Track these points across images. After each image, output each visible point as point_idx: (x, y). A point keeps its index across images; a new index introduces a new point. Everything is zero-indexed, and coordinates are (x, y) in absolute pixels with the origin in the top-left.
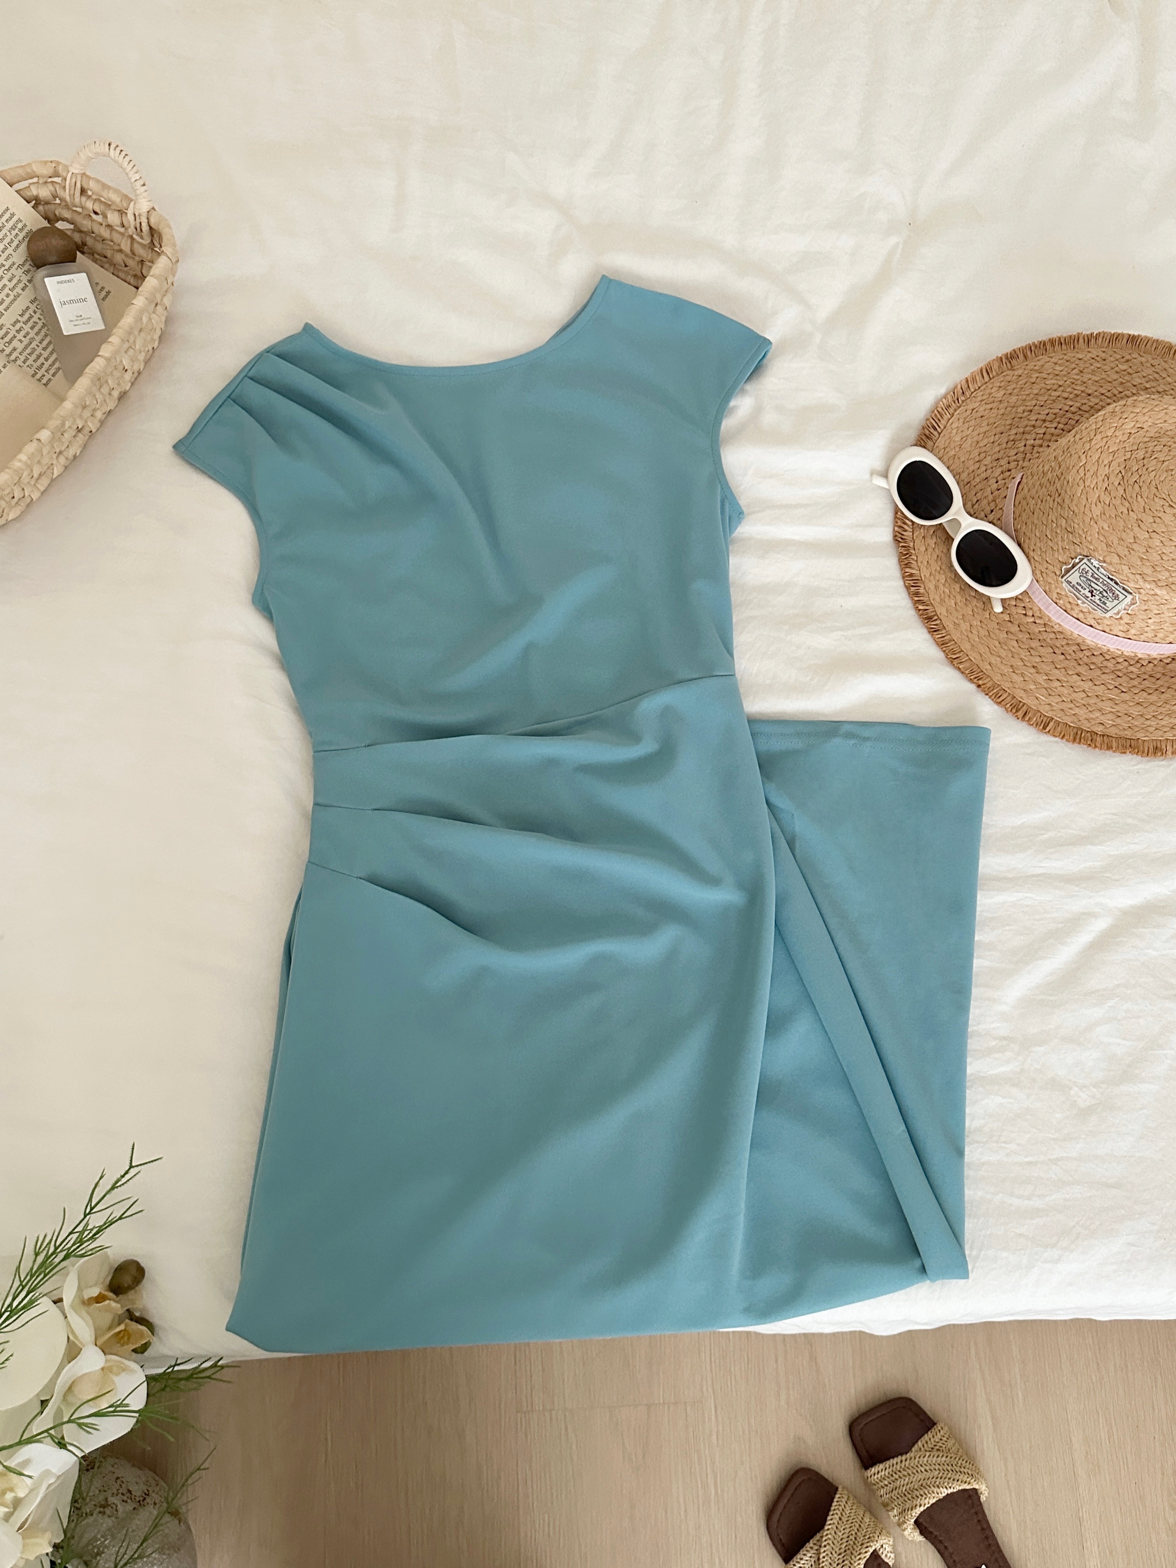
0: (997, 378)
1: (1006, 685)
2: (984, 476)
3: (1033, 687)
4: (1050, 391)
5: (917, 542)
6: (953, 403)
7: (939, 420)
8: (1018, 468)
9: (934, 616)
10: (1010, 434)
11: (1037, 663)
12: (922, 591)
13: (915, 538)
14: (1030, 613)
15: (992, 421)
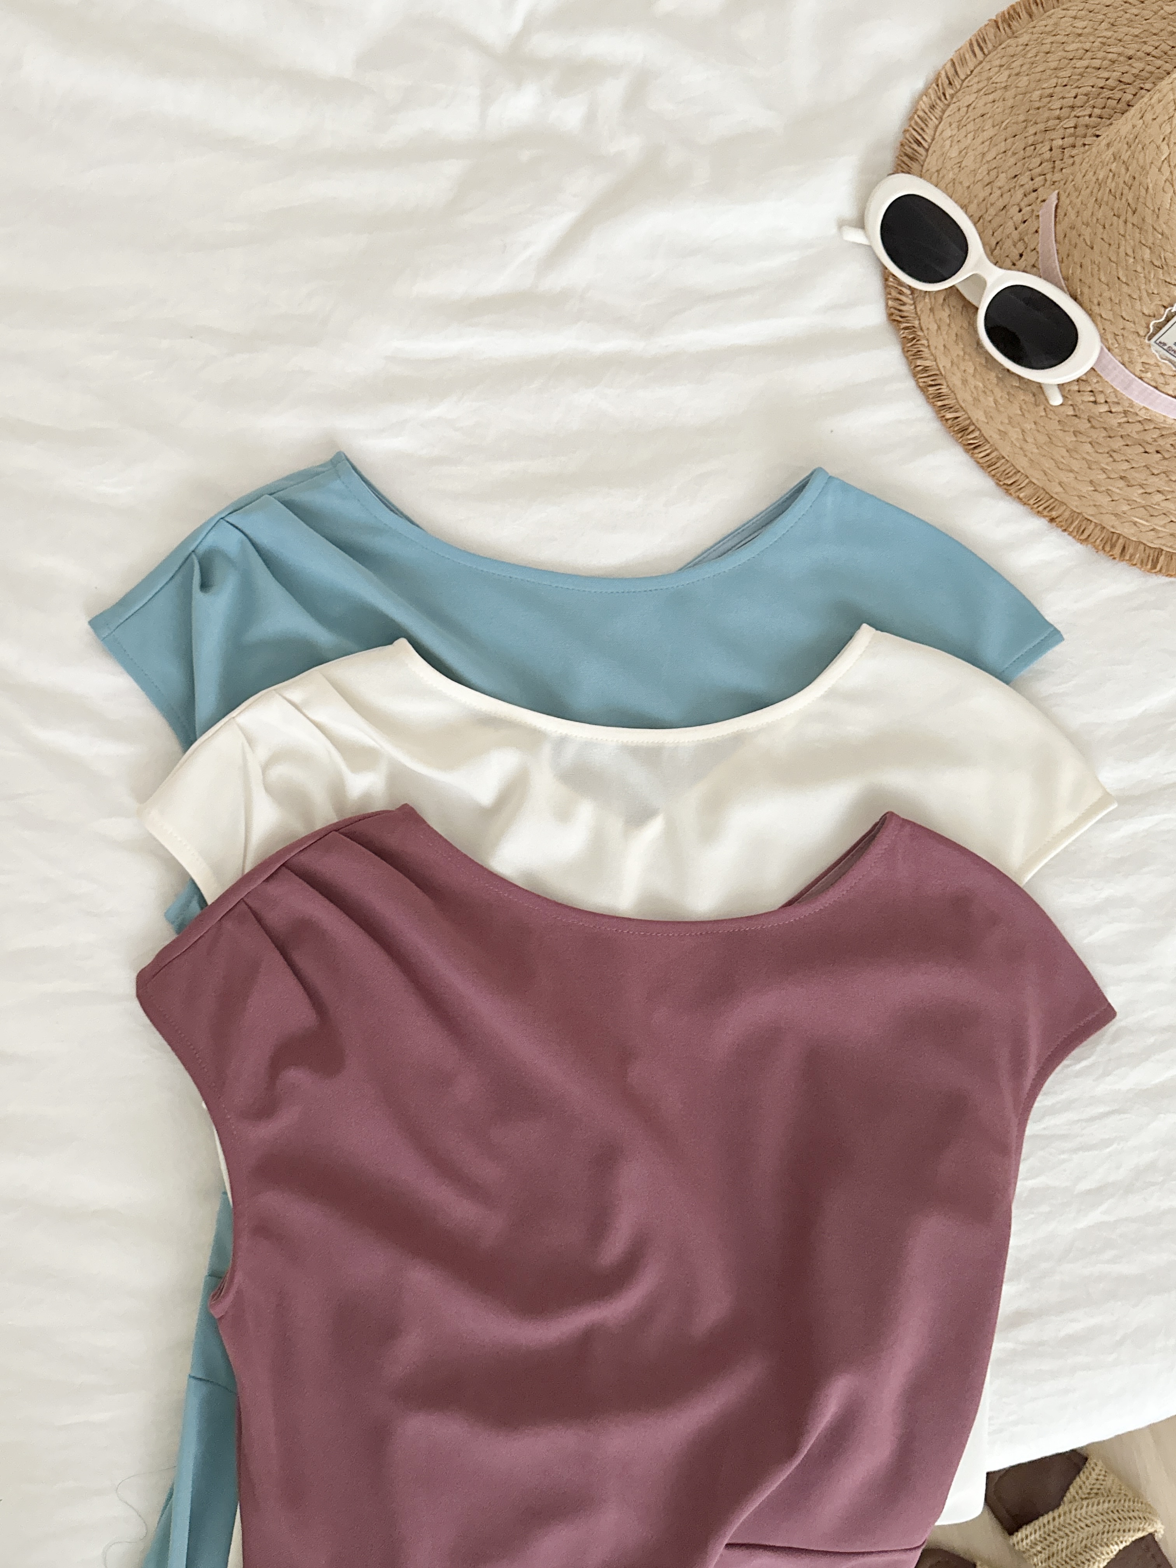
0: (995, 53)
1: (1089, 512)
2: (1000, 204)
3: (1126, 508)
4: (1074, 61)
5: (924, 318)
6: (938, 101)
7: (922, 129)
8: (1048, 183)
9: (969, 425)
10: (1027, 135)
11: (1126, 470)
12: (945, 390)
13: (919, 313)
14: (1101, 399)
15: (998, 118)
